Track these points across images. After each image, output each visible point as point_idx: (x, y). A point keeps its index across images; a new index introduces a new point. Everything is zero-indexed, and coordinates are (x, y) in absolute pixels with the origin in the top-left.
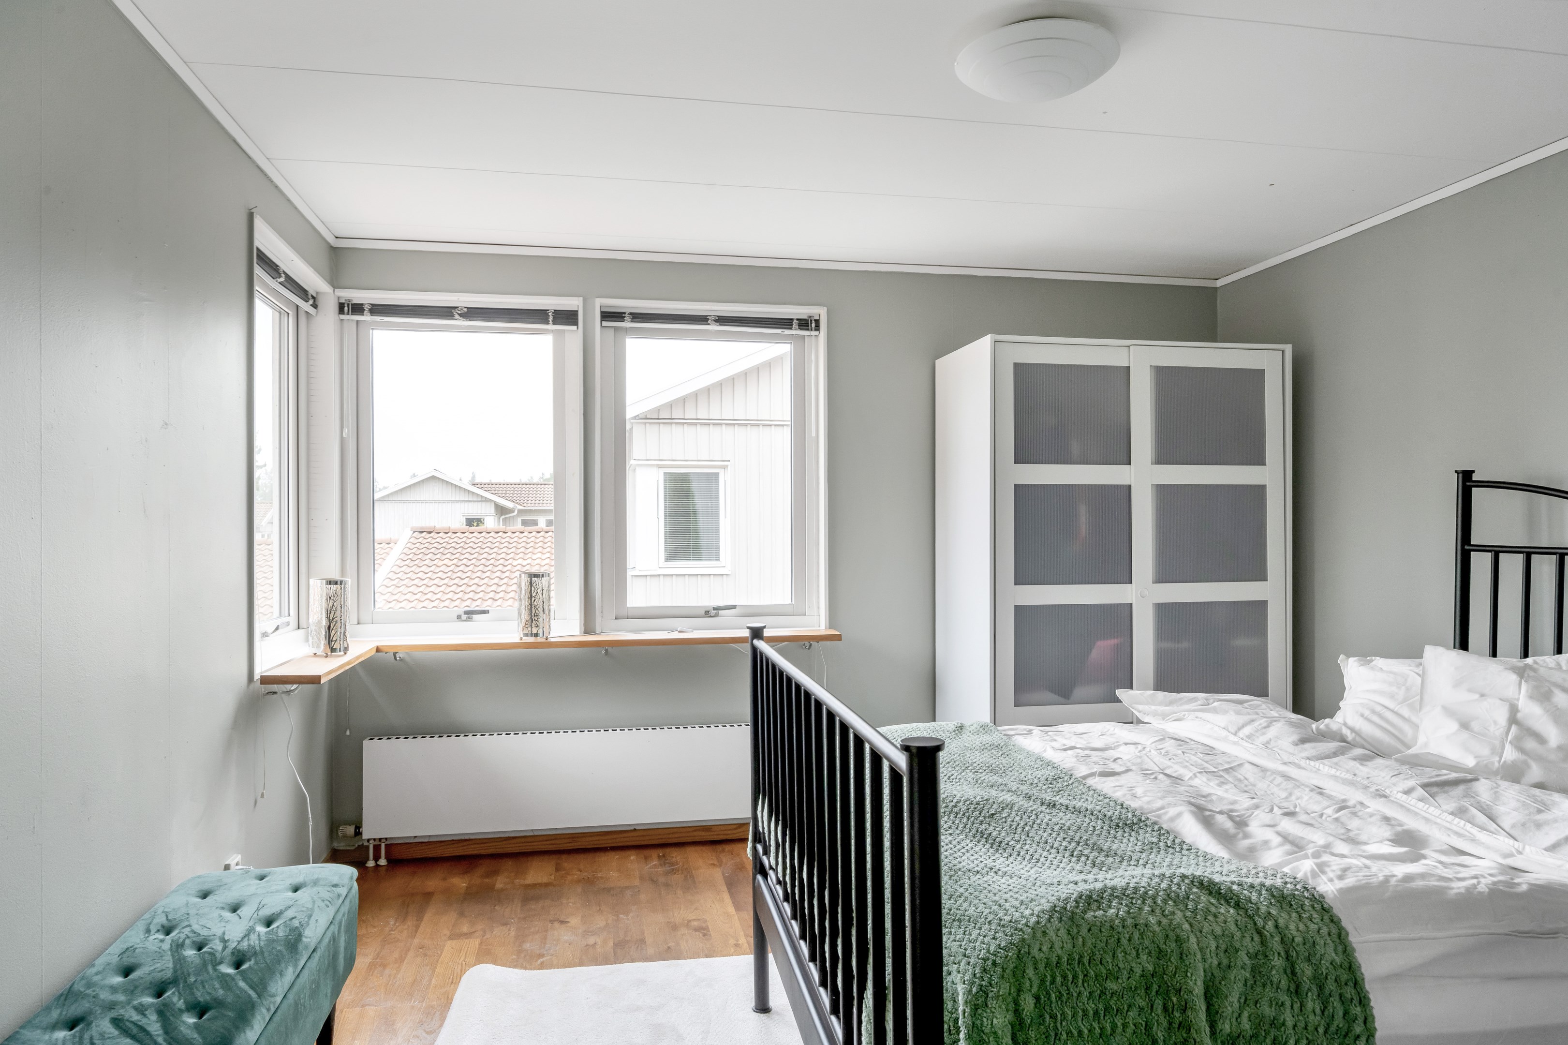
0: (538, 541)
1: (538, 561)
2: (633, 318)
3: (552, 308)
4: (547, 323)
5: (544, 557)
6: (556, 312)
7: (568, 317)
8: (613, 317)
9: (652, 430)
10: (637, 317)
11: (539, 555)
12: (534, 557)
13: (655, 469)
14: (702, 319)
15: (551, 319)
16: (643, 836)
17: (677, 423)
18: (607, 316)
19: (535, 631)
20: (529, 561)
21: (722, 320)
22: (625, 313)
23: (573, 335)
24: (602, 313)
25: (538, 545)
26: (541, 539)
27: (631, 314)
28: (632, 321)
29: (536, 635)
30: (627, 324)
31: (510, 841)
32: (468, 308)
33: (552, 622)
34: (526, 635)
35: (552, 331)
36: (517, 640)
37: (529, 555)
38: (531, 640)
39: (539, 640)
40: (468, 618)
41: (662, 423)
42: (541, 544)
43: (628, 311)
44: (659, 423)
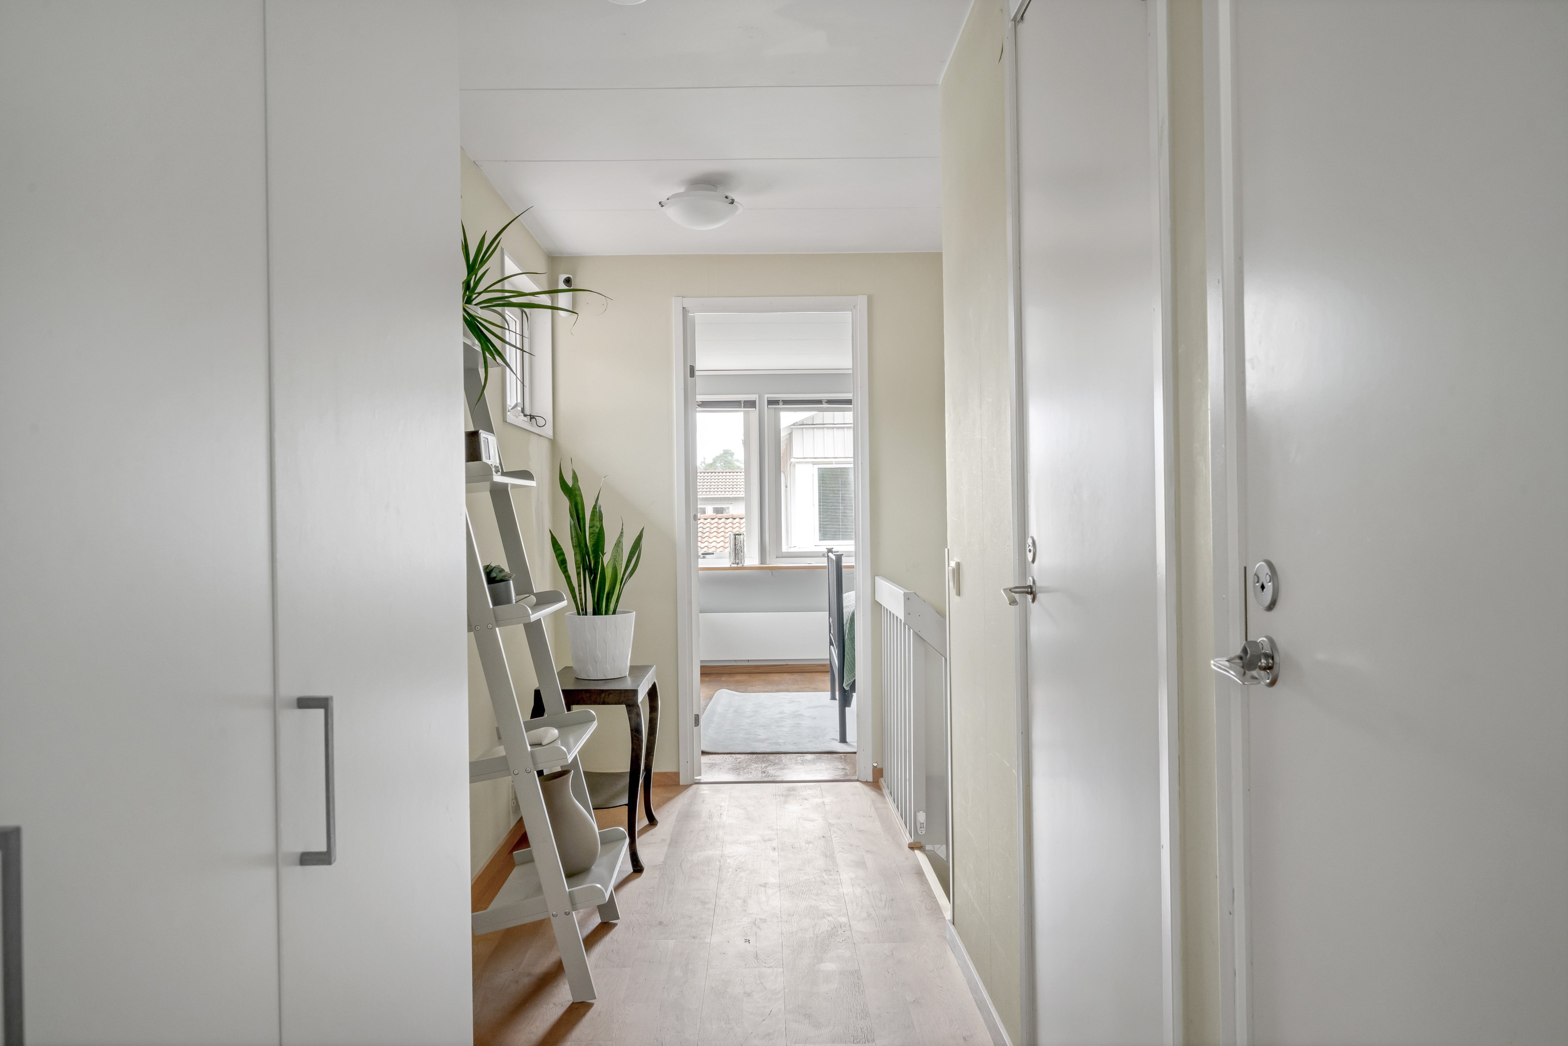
0: (713, 526)
1: (714, 544)
2: (784, 403)
3: (743, 400)
4: (741, 408)
5: (719, 540)
6: (745, 402)
7: (751, 404)
8: (773, 403)
9: (808, 434)
10: (786, 402)
11: (715, 539)
12: (710, 540)
13: (811, 465)
14: (819, 402)
15: (742, 405)
16: (791, 668)
17: (828, 428)
18: (771, 402)
19: (737, 562)
20: (706, 544)
21: (829, 402)
22: (779, 401)
23: (754, 413)
24: (768, 401)
25: (712, 531)
26: (716, 525)
27: (782, 401)
28: (783, 405)
29: (738, 564)
30: (781, 406)
31: (726, 668)
32: (702, 402)
33: (745, 559)
34: (733, 564)
35: (743, 411)
36: (729, 566)
37: (706, 539)
38: (736, 565)
39: (740, 565)
40: (703, 557)
41: (815, 428)
42: (715, 529)
43: (781, 399)
44: (814, 428)
